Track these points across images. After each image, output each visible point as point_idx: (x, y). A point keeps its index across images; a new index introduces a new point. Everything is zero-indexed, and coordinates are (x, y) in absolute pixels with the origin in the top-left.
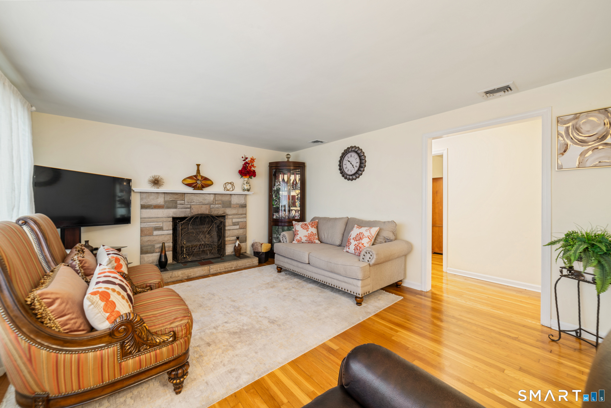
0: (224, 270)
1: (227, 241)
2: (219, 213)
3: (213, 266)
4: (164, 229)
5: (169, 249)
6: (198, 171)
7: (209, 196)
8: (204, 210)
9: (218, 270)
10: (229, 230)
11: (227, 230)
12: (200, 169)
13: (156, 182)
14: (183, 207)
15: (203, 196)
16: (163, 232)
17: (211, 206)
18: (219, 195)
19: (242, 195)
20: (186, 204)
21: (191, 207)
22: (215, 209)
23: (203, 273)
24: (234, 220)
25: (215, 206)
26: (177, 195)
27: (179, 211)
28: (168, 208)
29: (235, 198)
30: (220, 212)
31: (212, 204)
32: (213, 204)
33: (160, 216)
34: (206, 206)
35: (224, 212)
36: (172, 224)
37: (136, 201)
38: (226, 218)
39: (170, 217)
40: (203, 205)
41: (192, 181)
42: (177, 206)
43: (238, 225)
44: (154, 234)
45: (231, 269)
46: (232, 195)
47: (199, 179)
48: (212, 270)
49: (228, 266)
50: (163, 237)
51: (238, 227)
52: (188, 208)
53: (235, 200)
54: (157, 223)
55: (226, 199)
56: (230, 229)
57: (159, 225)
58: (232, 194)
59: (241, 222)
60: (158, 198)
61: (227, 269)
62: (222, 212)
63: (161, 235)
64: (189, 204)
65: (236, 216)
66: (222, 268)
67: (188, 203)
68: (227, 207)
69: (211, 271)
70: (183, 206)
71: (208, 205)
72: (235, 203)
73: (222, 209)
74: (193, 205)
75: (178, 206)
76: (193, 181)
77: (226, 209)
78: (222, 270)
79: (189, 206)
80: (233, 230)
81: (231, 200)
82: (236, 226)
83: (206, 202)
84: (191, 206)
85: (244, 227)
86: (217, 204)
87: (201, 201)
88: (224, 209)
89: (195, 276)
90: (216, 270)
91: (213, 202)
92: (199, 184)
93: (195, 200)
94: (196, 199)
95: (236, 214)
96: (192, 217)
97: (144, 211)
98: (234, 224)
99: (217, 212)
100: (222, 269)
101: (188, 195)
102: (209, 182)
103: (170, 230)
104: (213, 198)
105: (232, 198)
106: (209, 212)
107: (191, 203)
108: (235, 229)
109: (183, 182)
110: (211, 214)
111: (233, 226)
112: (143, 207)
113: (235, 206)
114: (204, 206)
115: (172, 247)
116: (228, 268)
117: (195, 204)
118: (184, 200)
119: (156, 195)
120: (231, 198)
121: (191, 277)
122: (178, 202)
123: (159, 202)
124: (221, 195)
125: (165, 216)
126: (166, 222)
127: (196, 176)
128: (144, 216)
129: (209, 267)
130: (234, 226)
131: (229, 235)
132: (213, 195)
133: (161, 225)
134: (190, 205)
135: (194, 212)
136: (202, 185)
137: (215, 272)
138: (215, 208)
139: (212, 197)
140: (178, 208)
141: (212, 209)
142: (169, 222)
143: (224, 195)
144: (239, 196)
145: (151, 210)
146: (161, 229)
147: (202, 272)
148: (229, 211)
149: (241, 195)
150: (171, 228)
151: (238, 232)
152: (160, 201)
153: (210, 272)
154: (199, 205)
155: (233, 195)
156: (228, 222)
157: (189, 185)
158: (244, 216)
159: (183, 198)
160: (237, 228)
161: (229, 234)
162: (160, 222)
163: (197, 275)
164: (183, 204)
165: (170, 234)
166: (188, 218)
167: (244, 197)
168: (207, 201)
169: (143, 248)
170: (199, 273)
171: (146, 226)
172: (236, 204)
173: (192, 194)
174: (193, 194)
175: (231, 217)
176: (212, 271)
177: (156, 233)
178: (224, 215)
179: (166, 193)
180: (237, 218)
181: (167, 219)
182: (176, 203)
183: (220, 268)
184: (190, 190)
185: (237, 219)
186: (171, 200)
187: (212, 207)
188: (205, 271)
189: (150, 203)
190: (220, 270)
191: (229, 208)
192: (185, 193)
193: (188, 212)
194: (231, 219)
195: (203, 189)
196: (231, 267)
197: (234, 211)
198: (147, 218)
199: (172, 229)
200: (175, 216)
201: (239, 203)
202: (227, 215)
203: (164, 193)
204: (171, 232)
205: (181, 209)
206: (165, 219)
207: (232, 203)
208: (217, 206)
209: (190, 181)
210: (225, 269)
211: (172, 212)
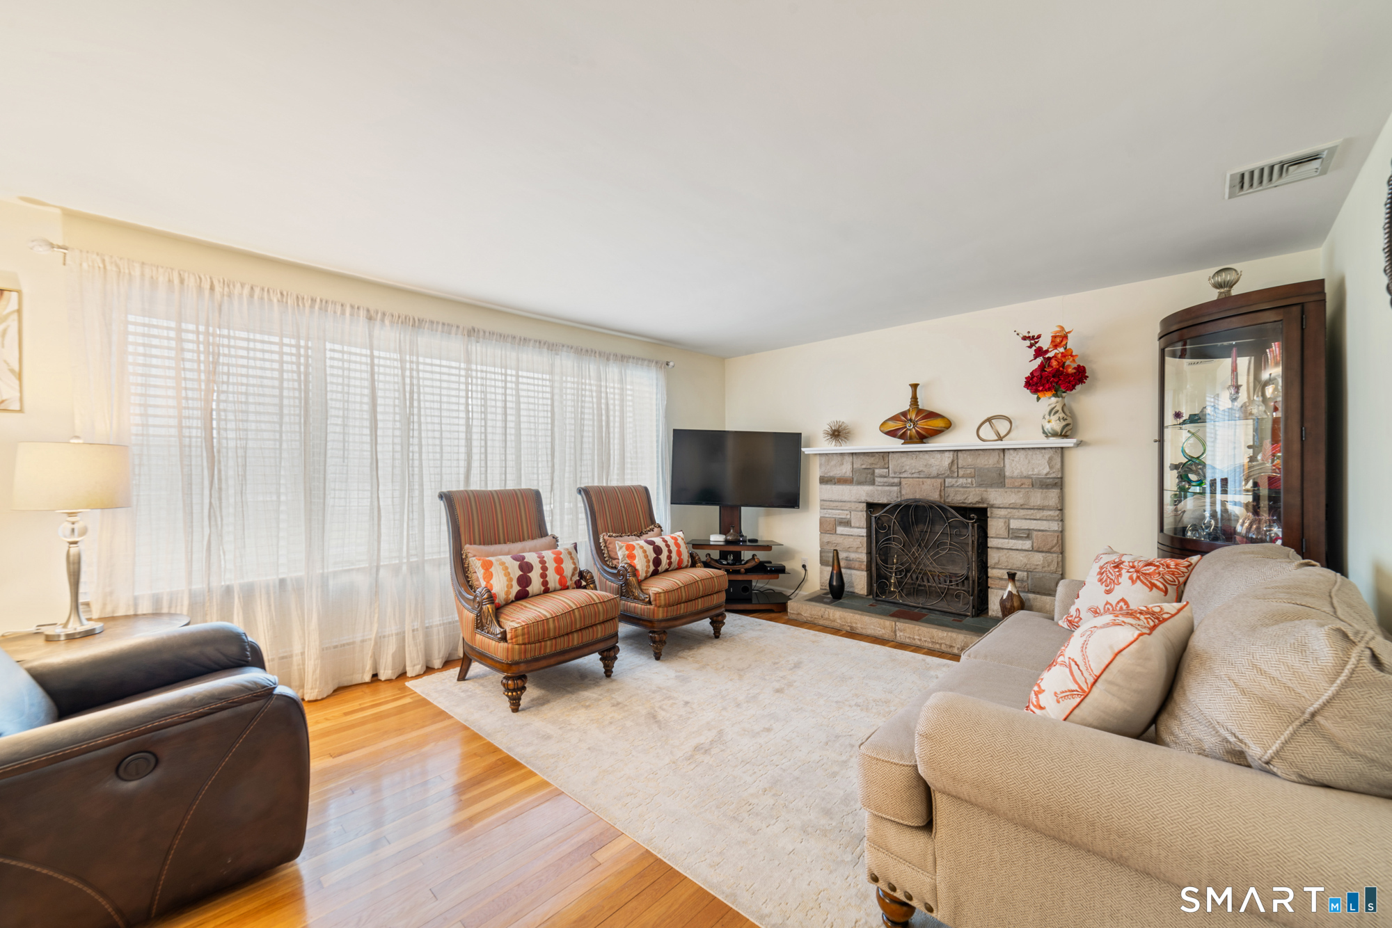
0: (930, 645)
1: (991, 578)
2: (966, 501)
3: (902, 624)
4: (853, 525)
5: (861, 565)
6: (914, 399)
7: (938, 456)
8: (928, 491)
9: (914, 639)
10: (998, 548)
11: (991, 548)
12: (918, 396)
13: (837, 434)
14: (886, 482)
15: (927, 456)
16: (852, 529)
17: (947, 480)
18: (968, 453)
19: (1043, 451)
20: (891, 475)
21: (900, 483)
22: (957, 489)
23: (881, 632)
24: (1014, 524)
25: (956, 482)
26: (874, 456)
27: (877, 490)
28: (860, 483)
29: (1017, 459)
30: (971, 496)
31: (948, 477)
32: (952, 477)
33: (846, 498)
34: (933, 480)
35: (982, 499)
36: (865, 515)
37: (814, 472)
38: (989, 514)
39: (863, 502)
40: (928, 478)
41: (896, 424)
42: (874, 480)
43: (1028, 537)
44: (838, 532)
45: (949, 650)
46: (1007, 453)
47: (911, 420)
48: (901, 634)
49: (941, 639)
50: (851, 539)
51: (1027, 544)
52: (896, 486)
53: (1015, 467)
54: (841, 511)
55: (990, 462)
56: (999, 546)
57: (843, 515)
58: (1008, 449)
59: (1039, 531)
60: (843, 464)
61: (938, 646)
62: (977, 499)
63: (849, 535)
64: (896, 476)
65: (1022, 512)
66: (924, 637)
67: (895, 473)
68: (991, 486)
69: (898, 635)
70: (885, 480)
71: (940, 478)
72: (1016, 473)
73: (977, 489)
74: (905, 478)
75: (876, 479)
76: (899, 425)
77: (989, 490)
78: (926, 644)
79: (896, 480)
80: (1011, 552)
81: (1004, 466)
82: (1020, 542)
83: (934, 472)
84: (902, 479)
85: (1048, 547)
86: (962, 477)
87: (921, 469)
88: (983, 489)
89: (864, 632)
90: (909, 638)
91: (952, 472)
92: (910, 430)
93: (908, 467)
94: (910, 464)
95: (1022, 507)
96: (897, 506)
97: (824, 487)
98: (1013, 534)
99: (963, 498)
100: (925, 641)
101: (895, 455)
102: (937, 424)
103: (863, 528)
104: (950, 461)
105: (1006, 461)
106: (940, 495)
107: (900, 473)
108: (1017, 550)
109: (882, 429)
110: (947, 501)
111: (1012, 538)
112: (824, 480)
113: (1016, 484)
114: (929, 481)
115: (865, 563)
116: (941, 644)
117: (910, 476)
118: (888, 467)
119: (839, 458)
120: (1004, 459)
121: (858, 631)
122: (877, 471)
123: (844, 471)
124: (973, 452)
125: (853, 499)
126: (855, 510)
127: (904, 414)
128: (825, 497)
129: (894, 623)
130: (1013, 541)
131: (997, 563)
132: (952, 453)
133: (848, 517)
134: (900, 478)
135: (906, 494)
136: (917, 431)
137: (908, 640)
138: (957, 486)
139: (947, 460)
140: (877, 483)
141: (949, 489)
142: (862, 511)
143: (981, 452)
144: (1030, 453)
145: (834, 486)
146: (847, 523)
147: (879, 629)
148: (995, 497)
149: (1038, 452)
150: (864, 523)
151: (1025, 560)
152: (845, 469)
153: (896, 635)
154: (919, 478)
155: (1011, 452)
156: (995, 526)
157: (892, 433)
158: (1050, 515)
159: (885, 464)
160: (1024, 548)
161: (996, 560)
162: (847, 510)
163: (870, 632)
164: (885, 477)
165: (863, 536)
166: (888, 507)
167: (1047, 457)
168: (934, 468)
169: (823, 554)
170: (874, 629)
171: (827, 516)
172: (1021, 478)
173: (902, 454)
174: (905, 454)
175: (1003, 512)
176: (901, 636)
177: (840, 530)
178: (981, 506)
179: (856, 453)
180: (1026, 519)
181: (857, 505)
182: (873, 473)
183: (919, 635)
184: (896, 444)
185: (1024, 521)
186: (864, 467)
187: (949, 483)
188: (884, 628)
189: (831, 474)
190: (920, 640)
191: (998, 487)
192: (889, 452)
193: (895, 495)
194: (1006, 518)
195: (924, 441)
196: (948, 643)
197: (1013, 498)
198: (828, 501)
199: (865, 526)
200: (870, 500)
201: (1030, 473)
202: (992, 506)
203: (852, 454)
204: (864, 532)
205: (883, 485)
206: (853, 506)
207: (1007, 474)
208: (961, 481)
209: (892, 426)
210: (933, 642)
211: (864, 493)
